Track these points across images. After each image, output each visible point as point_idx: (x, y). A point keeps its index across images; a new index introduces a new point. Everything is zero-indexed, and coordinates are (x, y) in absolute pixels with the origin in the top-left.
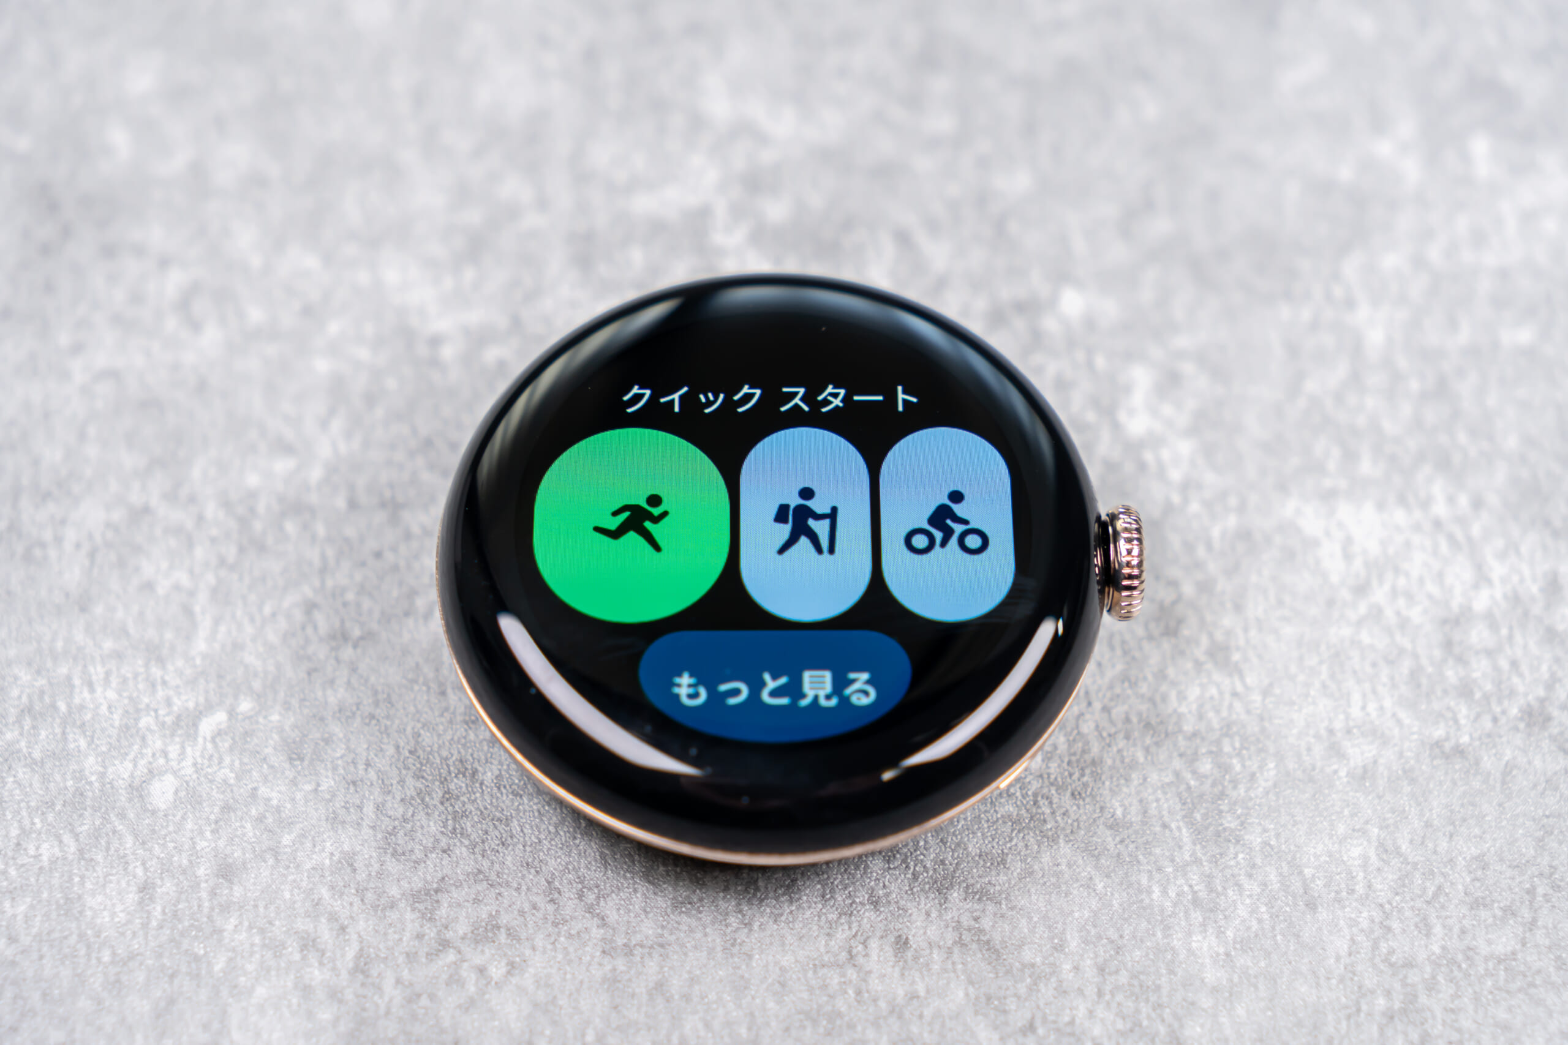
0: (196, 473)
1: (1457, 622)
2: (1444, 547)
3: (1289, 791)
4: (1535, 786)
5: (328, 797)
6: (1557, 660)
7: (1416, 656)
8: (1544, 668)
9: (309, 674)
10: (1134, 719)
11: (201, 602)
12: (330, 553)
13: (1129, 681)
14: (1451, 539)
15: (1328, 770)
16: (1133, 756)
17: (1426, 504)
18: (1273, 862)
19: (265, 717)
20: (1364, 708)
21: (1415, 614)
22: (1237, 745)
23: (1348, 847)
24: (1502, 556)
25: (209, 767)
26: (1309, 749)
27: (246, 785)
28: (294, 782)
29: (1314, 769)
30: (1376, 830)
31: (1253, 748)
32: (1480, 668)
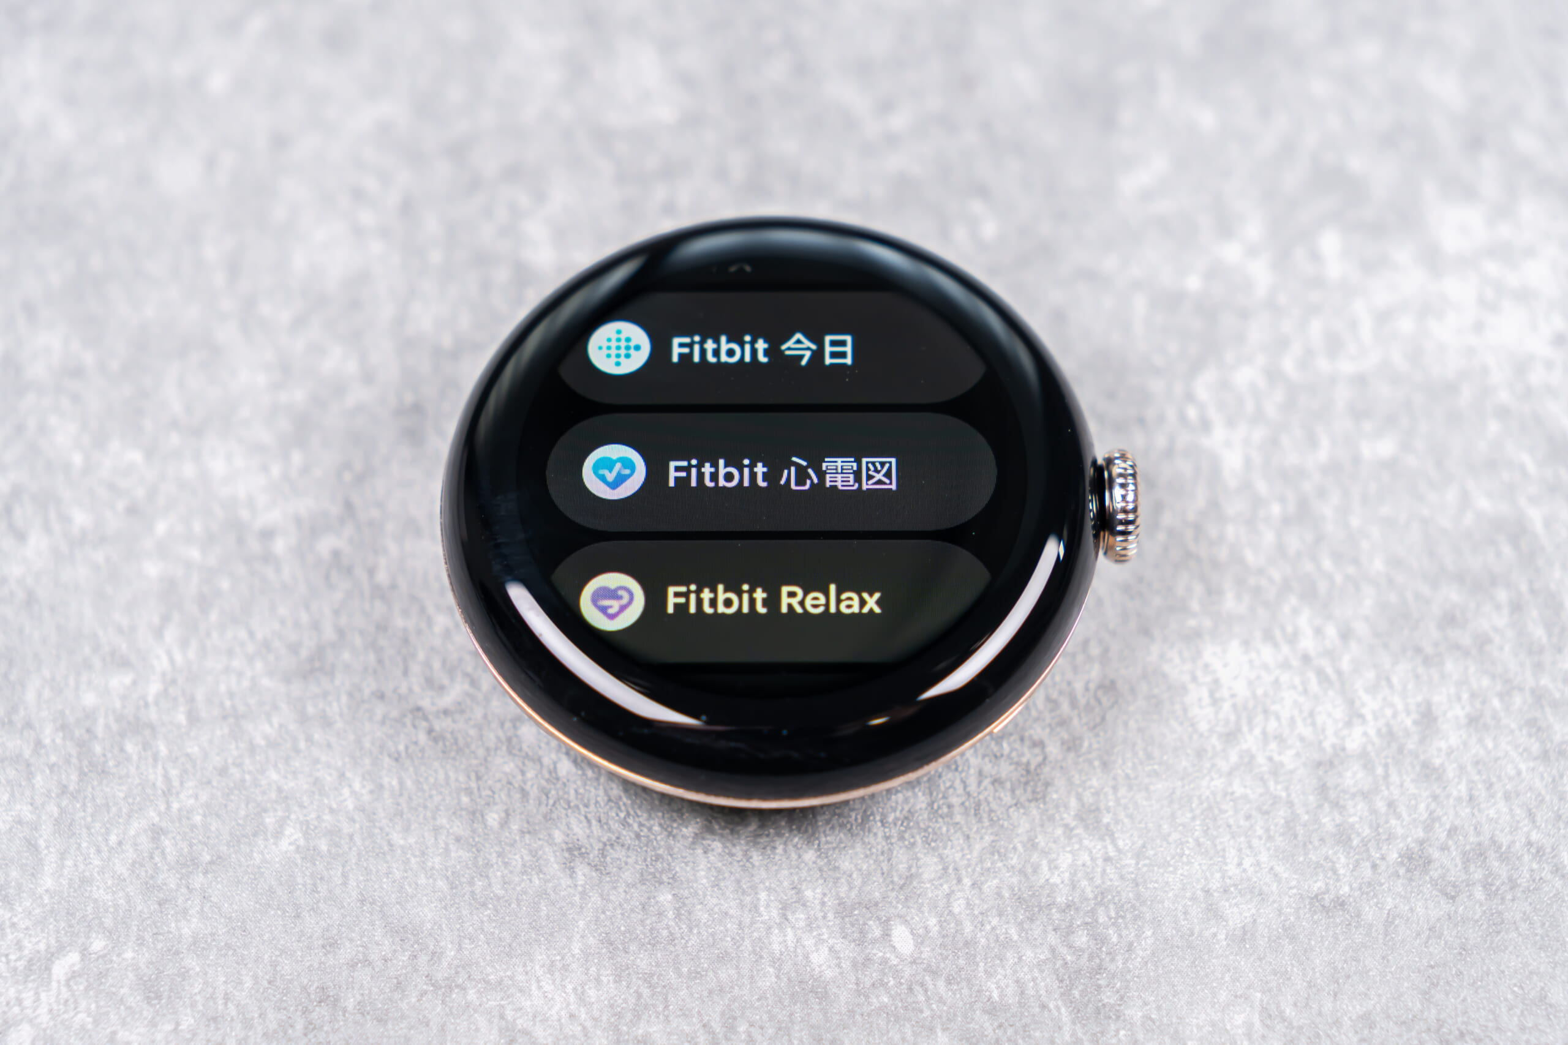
0: (30, 696)
1: (1331, 764)
2: (1314, 685)
3: (1167, 960)
4: (1418, 934)
5: (189, 1036)
6: (1435, 798)
7: (1290, 804)
8: (1422, 806)
9: (160, 905)
10: (1007, 894)
11: (45, 835)
12: (174, 773)
13: (999, 852)
14: (1320, 673)
15: (1207, 934)
16: (1007, 933)
17: (1292, 639)
18: (1155, 1037)
19: (119, 955)
20: (1240, 864)
21: (1287, 759)
22: (1113, 914)
23: (1231, 1014)
24: (1373, 689)
25: (64, 1013)
26: (1185, 913)
27: (103, 1028)
28: (153, 1024)
29: (1192, 934)
30: (1259, 995)
31: (1129, 916)
32: (1357, 812)
